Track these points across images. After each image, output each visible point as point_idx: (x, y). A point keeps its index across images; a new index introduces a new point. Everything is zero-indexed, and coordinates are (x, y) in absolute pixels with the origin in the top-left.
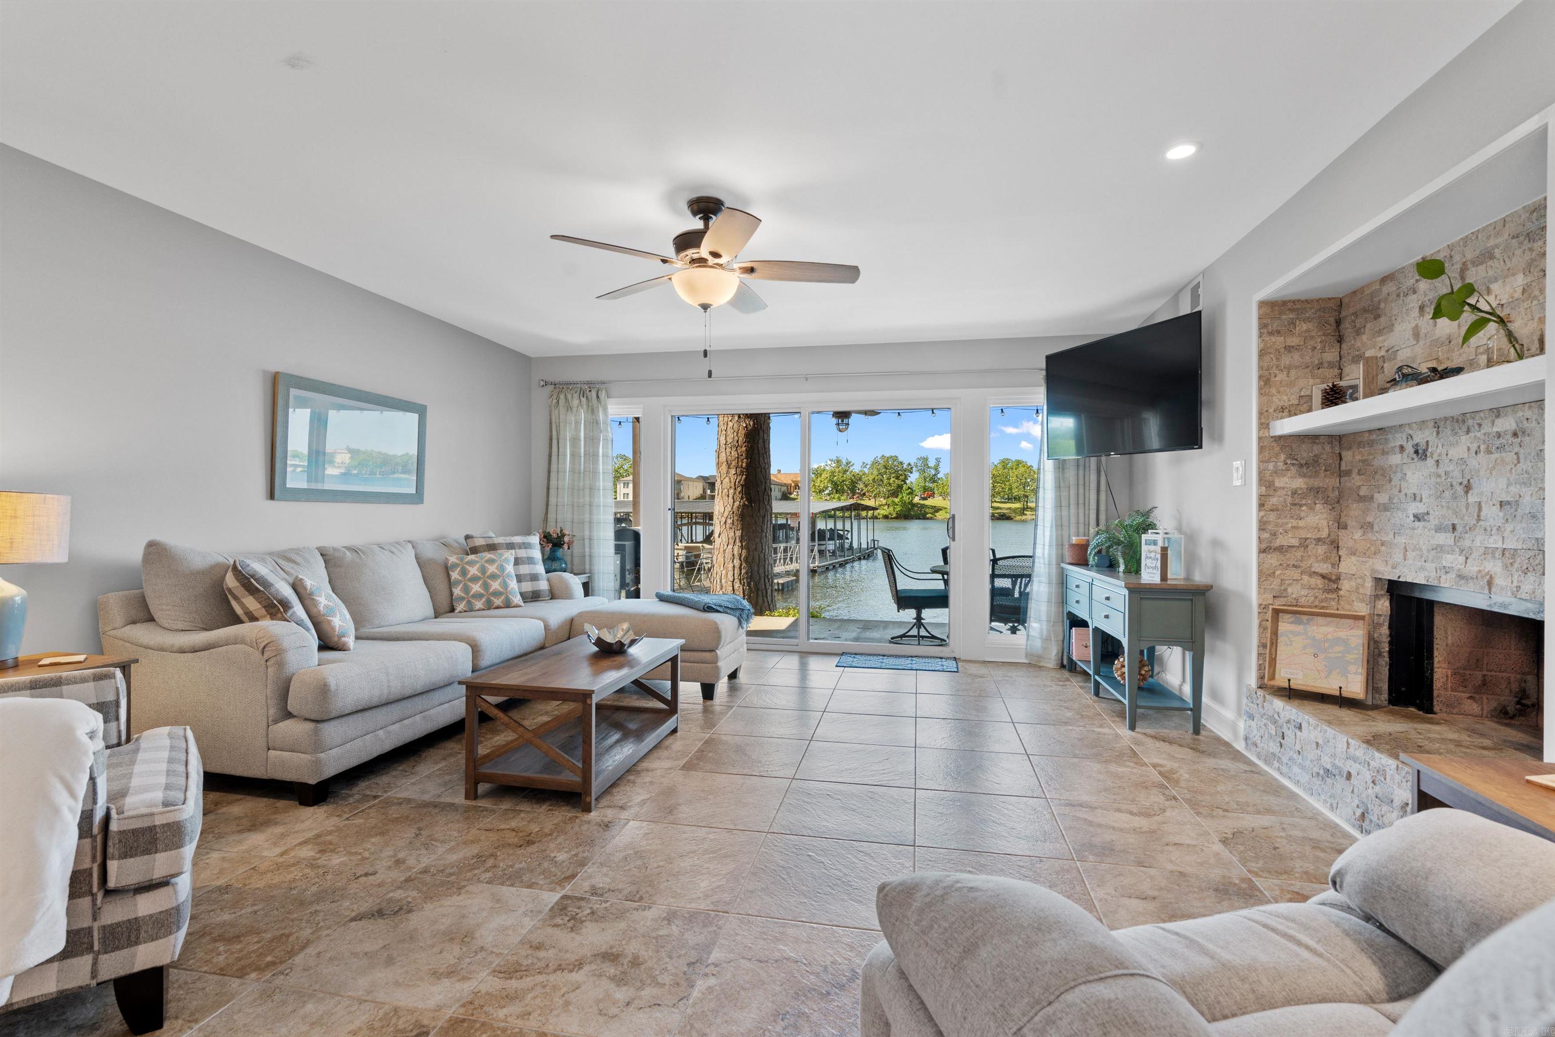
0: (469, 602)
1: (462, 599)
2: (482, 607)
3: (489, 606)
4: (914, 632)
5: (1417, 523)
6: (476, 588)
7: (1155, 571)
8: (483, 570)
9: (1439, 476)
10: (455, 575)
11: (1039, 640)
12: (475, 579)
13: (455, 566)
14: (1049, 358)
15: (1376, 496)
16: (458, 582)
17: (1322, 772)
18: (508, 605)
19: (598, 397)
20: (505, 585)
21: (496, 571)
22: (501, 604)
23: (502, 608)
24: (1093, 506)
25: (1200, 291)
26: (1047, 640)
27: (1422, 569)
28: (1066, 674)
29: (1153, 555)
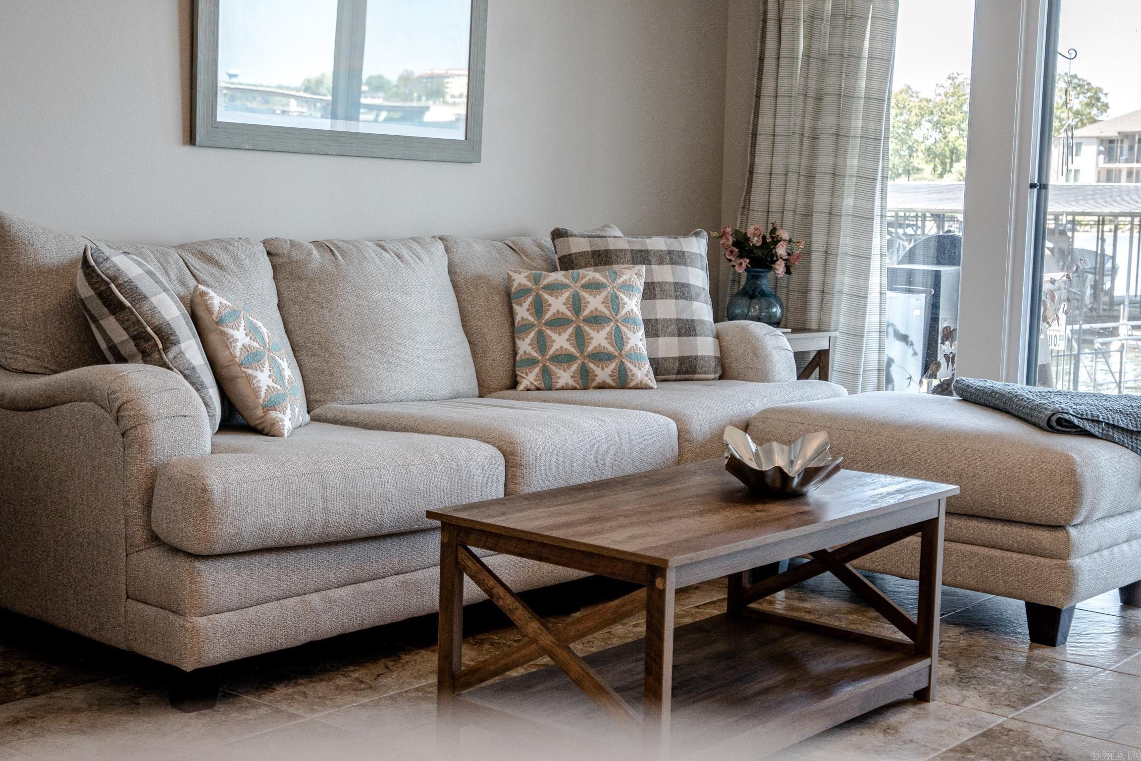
0: (545, 371)
1: (532, 362)
2: (571, 382)
3: (585, 381)
6: (561, 341)
8: (577, 304)
10: (522, 311)
12: (558, 323)
13: (524, 292)
16: (527, 327)
18: (622, 382)
20: (619, 339)
21: (603, 308)
23: (615, 388)
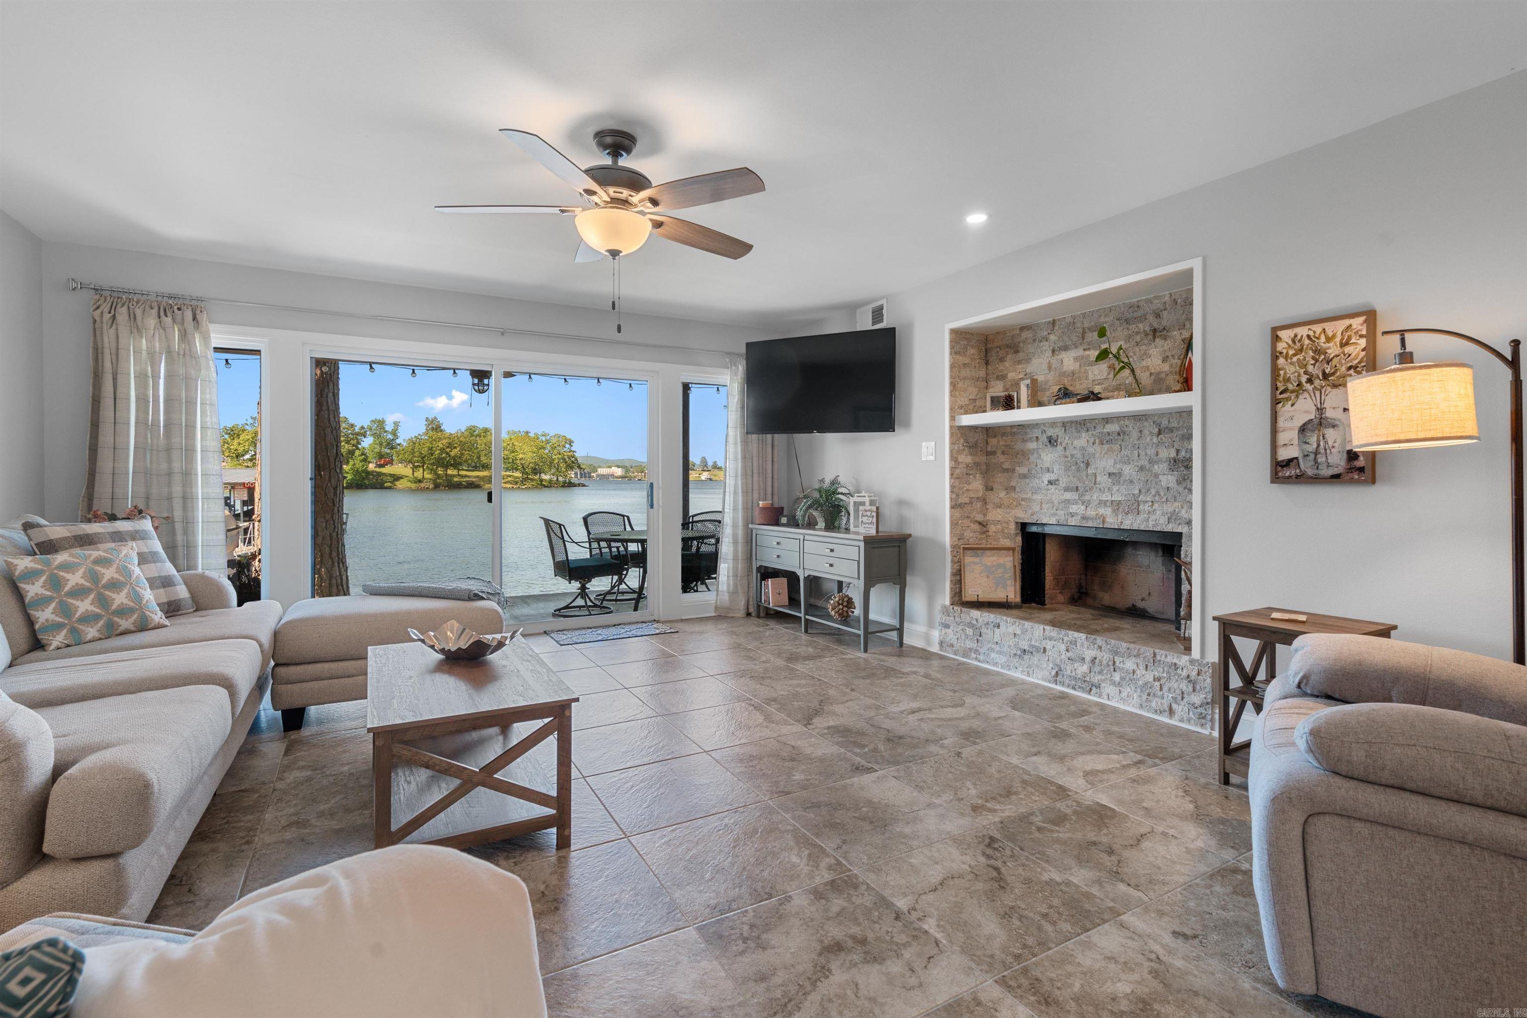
0: (73, 631)
1: (59, 627)
2: (97, 635)
3: (112, 632)
4: (580, 602)
5: (1050, 486)
6: (84, 606)
7: (870, 526)
8: (94, 577)
9: (1066, 457)
10: (33, 590)
11: (726, 594)
12: (79, 592)
13: (31, 575)
14: (749, 345)
15: (1017, 468)
16: (42, 601)
17: (1019, 652)
18: (143, 626)
19: (194, 319)
20: (138, 598)
21: (116, 576)
22: (133, 629)
23: (135, 632)
24: (769, 475)
25: (884, 311)
26: (733, 593)
28: (754, 620)
29: (869, 513)
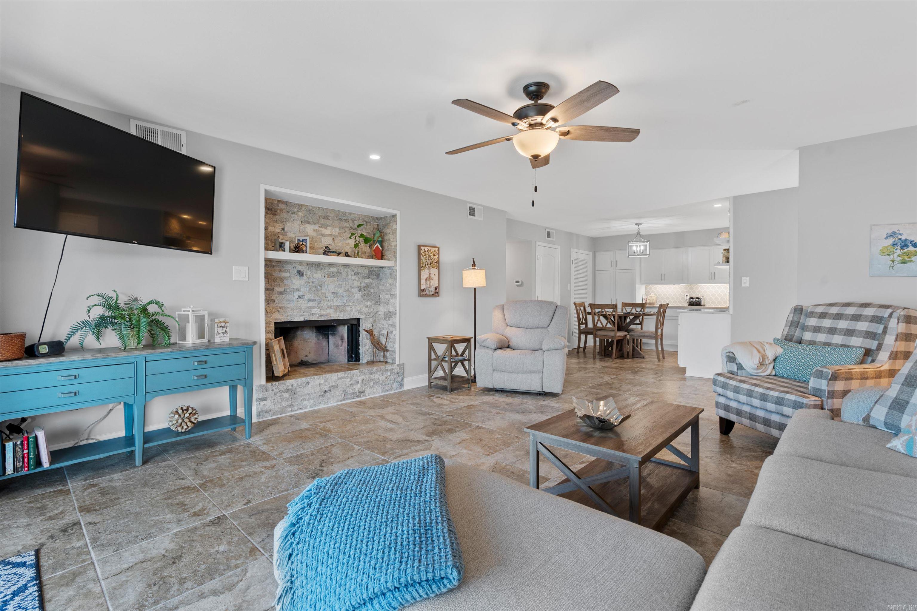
5: (299, 299)
7: (225, 335)
9: (309, 283)
17: (322, 394)
27: (302, 315)
29: (223, 324)
